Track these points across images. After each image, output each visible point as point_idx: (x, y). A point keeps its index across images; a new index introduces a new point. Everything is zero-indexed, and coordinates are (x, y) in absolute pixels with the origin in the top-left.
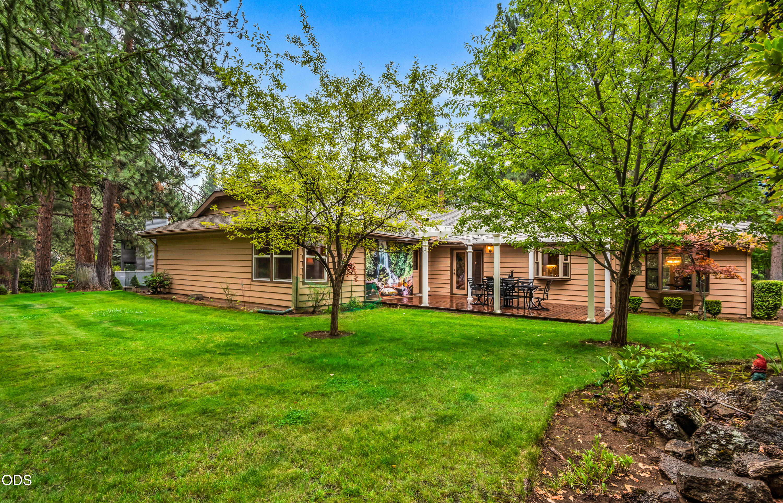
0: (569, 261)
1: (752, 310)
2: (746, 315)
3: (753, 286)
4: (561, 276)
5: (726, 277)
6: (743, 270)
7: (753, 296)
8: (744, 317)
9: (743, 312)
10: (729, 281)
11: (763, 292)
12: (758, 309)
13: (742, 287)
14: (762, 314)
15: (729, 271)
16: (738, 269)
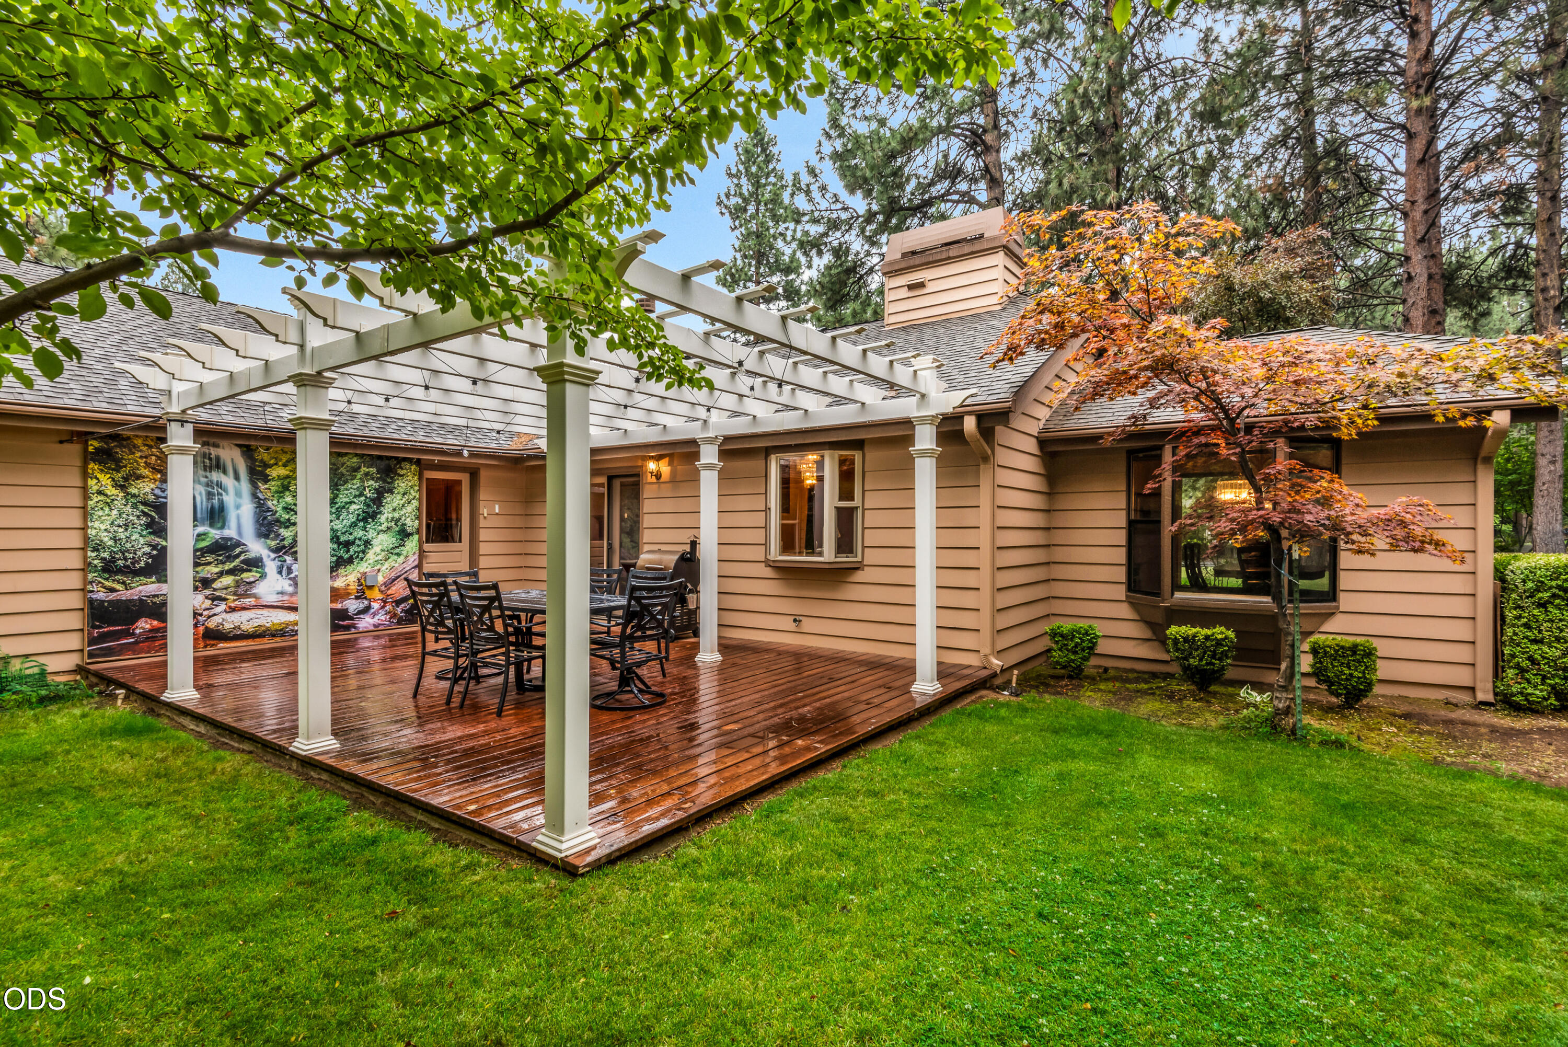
0: (857, 502)
1: (1498, 672)
2: (1472, 689)
3: (1500, 575)
4: (828, 553)
5: (1394, 547)
6: (1461, 517)
7: (1499, 620)
8: (1465, 697)
9: (1462, 677)
10: (1405, 559)
11: (1542, 605)
12: (1522, 671)
13: (1458, 584)
14: (1538, 693)
15: (1403, 524)
16: (1440, 512)
